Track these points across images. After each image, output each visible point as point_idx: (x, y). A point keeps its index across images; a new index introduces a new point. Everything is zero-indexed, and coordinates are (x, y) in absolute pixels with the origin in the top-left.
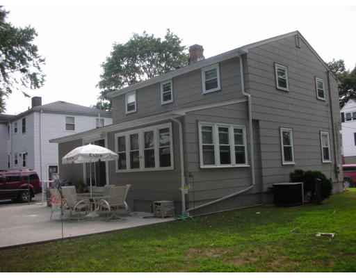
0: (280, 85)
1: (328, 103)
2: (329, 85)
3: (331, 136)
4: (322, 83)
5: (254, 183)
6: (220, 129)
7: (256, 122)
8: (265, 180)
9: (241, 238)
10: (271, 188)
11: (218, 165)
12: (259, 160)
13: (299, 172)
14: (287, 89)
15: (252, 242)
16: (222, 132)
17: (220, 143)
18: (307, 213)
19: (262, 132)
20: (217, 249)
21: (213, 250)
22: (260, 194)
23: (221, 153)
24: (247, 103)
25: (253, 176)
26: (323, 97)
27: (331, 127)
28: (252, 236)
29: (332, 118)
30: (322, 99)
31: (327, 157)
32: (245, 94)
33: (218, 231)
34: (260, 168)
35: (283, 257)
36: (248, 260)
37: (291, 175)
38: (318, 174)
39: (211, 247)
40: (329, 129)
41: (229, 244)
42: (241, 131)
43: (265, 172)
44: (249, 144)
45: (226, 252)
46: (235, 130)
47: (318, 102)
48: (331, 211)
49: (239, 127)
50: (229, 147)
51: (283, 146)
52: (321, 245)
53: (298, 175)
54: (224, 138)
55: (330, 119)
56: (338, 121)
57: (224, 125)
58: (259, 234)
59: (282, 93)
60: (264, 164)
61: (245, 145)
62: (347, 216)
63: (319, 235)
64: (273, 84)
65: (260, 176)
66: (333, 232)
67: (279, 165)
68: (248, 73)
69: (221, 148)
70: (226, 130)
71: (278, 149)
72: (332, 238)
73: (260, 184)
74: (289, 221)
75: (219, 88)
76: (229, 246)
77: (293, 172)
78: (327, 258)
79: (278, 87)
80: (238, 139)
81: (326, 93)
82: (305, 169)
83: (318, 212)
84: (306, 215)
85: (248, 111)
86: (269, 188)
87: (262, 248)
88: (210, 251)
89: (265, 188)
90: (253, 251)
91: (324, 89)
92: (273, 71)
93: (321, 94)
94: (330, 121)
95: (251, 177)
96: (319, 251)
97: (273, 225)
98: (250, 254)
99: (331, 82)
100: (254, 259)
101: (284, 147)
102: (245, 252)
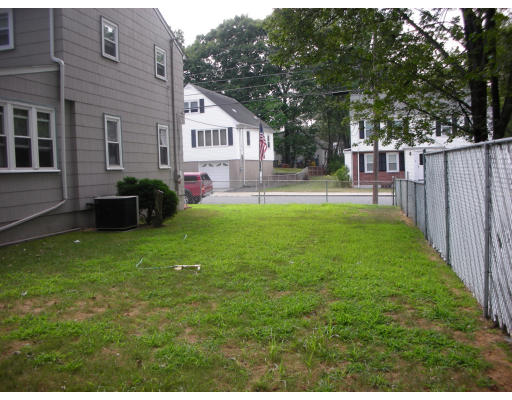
0: (106, 52)
1: (169, 84)
2: (172, 59)
3: (172, 132)
4: (163, 56)
5: (66, 197)
6: (16, 111)
7: (70, 104)
8: (82, 192)
9: (66, 280)
10: (91, 205)
11: (12, 168)
12: (73, 162)
13: (131, 181)
14: (116, 59)
15: (86, 284)
16: (19, 116)
17: (16, 134)
18: (149, 239)
19: (78, 120)
20: (35, 300)
21: (28, 302)
22: (75, 213)
23: (17, 150)
24: (58, 73)
25: (65, 186)
26: (163, 75)
27: (171, 119)
28: (83, 275)
29: (173, 106)
30: (161, 77)
31: (164, 161)
32: (56, 59)
33: (26, 271)
34: (74, 174)
35: (143, 303)
36: (91, 312)
37: (120, 185)
38: (157, 184)
39: (25, 297)
40: (168, 121)
41: (51, 290)
42: (47, 116)
43: (82, 181)
44: (58, 138)
45: (53, 302)
46: (40, 115)
47: (156, 82)
48: (181, 234)
49: (45, 109)
50: (30, 140)
51: (107, 142)
52: (189, 282)
53: (128, 186)
54: (22, 126)
55: (170, 107)
56: (180, 111)
57: (23, 106)
58: (92, 271)
59: (108, 64)
60: (81, 169)
61: (53, 137)
62: (205, 241)
63: (179, 268)
64: (97, 49)
65: (75, 187)
66: (197, 263)
67: (102, 170)
68: (62, 27)
69: (17, 141)
70: (25, 113)
71: (100, 147)
72: (199, 272)
73: (75, 198)
74: (128, 251)
75: (11, 46)
76: (52, 293)
77: (122, 180)
78: (205, 298)
79: (104, 54)
80: (44, 128)
81: (167, 71)
82: (140, 177)
83: (165, 237)
84: (149, 242)
85: (58, 87)
86: (87, 204)
87: (106, 293)
88: (24, 304)
89: (82, 205)
90: (94, 298)
91: (165, 64)
92: (98, 29)
93: (161, 71)
94: (171, 111)
95: (62, 188)
96: (190, 290)
97: (107, 258)
98: (92, 303)
99: (174, 55)
100: (101, 310)
101: (109, 144)
102: (83, 300)
